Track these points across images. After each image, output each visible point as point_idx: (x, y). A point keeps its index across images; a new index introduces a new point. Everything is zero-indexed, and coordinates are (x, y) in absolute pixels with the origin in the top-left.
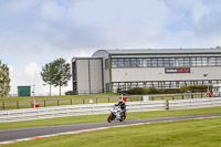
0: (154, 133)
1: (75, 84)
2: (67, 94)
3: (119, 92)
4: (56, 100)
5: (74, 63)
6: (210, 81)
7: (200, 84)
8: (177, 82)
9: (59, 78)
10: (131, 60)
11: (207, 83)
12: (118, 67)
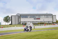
0: (31, 34)
1: (12, 22)
2: (9, 24)
3: (22, 24)
4: (7, 26)
5: (11, 17)
6: (45, 22)
7: (42, 22)
8: (37, 22)
9: (8, 20)
10: (26, 16)
11: (44, 22)
12: (22, 18)
